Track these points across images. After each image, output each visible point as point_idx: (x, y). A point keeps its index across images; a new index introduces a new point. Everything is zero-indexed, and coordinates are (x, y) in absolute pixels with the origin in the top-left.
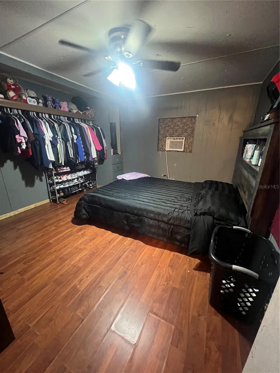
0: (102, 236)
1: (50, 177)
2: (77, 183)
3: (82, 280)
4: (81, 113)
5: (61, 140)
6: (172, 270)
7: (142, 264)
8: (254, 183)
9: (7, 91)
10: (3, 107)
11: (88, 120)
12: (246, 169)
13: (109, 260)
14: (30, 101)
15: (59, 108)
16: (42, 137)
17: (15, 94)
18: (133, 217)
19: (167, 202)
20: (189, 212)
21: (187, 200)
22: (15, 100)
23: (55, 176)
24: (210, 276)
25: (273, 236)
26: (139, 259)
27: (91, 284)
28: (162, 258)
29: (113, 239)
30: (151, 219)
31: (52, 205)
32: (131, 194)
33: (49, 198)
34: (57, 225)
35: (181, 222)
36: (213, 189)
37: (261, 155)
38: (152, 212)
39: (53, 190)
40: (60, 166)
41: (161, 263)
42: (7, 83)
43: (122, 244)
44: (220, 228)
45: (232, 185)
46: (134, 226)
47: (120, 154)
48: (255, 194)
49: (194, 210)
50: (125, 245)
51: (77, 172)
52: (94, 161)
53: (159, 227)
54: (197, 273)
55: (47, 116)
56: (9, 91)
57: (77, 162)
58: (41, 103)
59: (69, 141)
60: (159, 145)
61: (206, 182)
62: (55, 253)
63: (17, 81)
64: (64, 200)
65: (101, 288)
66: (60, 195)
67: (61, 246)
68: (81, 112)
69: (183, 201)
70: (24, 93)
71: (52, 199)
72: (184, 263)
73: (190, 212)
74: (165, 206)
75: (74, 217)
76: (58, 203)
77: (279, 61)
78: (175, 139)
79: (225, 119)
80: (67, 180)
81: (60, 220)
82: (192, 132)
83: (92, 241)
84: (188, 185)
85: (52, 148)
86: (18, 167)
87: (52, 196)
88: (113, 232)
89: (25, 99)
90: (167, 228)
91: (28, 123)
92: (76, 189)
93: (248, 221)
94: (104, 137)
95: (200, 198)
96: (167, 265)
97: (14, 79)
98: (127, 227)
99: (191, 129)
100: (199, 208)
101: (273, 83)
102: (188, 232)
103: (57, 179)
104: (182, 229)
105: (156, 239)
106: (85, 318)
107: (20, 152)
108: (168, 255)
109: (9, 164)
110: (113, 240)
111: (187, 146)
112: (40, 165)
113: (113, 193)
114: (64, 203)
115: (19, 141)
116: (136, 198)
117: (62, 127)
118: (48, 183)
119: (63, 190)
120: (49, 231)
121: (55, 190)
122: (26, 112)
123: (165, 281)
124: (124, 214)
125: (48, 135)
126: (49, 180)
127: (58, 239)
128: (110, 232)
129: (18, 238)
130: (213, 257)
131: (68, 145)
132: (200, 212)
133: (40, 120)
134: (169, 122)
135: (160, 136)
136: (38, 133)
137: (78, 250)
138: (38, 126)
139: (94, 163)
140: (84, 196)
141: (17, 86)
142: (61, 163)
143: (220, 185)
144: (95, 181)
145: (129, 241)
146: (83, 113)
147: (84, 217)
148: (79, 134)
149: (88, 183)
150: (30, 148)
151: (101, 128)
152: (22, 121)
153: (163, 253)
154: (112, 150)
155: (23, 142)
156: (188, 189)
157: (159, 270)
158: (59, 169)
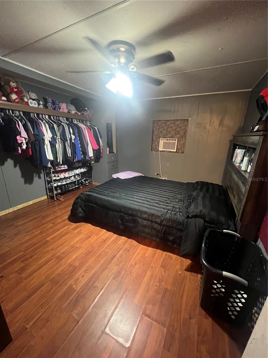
0: (97, 234)
1: (48, 174)
2: (73, 181)
3: (78, 279)
4: (79, 114)
5: (59, 140)
6: (165, 270)
7: (136, 264)
8: (244, 189)
9: (10, 94)
10: (6, 109)
11: (85, 121)
12: (236, 174)
13: (104, 259)
14: (31, 103)
15: (59, 109)
16: (42, 137)
17: (17, 97)
18: (128, 217)
19: (160, 203)
20: (181, 214)
21: (179, 201)
22: (17, 102)
23: (53, 174)
24: (201, 278)
25: (261, 241)
26: (133, 258)
27: (87, 284)
28: (155, 258)
29: (108, 237)
30: (145, 219)
31: (50, 201)
32: (126, 194)
33: (47, 195)
34: (55, 222)
35: (173, 224)
36: (204, 191)
37: (250, 161)
38: (146, 213)
39: (51, 187)
40: (58, 164)
41: (154, 263)
42: (10, 86)
43: (116, 243)
44: (210, 231)
45: (222, 186)
46: (128, 225)
47: (115, 152)
48: (244, 200)
49: (186, 212)
50: (119, 244)
51: (73, 169)
52: (91, 160)
53: (153, 228)
54: (188, 274)
55: (47, 117)
56: (11, 94)
57: (75, 161)
58: (41, 104)
59: (67, 141)
60: (153, 146)
61: (197, 182)
62: (52, 251)
63: (20, 84)
64: (61, 197)
65: (96, 288)
66: (57, 192)
67: (58, 244)
68: (79, 112)
69: (176, 202)
70: (26, 96)
71: (49, 196)
72: (176, 263)
73: (183, 214)
74: (158, 208)
75: (70, 214)
76: (55, 199)
77: (267, 73)
78: (168, 140)
79: (216, 123)
80: (65, 177)
81: (57, 217)
82: (185, 134)
83: (88, 239)
84: (180, 185)
85: (51, 147)
86: (18, 166)
87: (49, 193)
88: (108, 230)
89: (27, 101)
90: (160, 229)
91: (29, 124)
92: (73, 186)
93: (237, 225)
94: (101, 137)
95: (192, 200)
96: (160, 266)
97: (17, 82)
98: (121, 227)
99: (183, 131)
100: (191, 211)
101: (262, 97)
102: (179, 234)
103: (55, 176)
104: (174, 230)
105: (149, 239)
106: (80, 319)
107: (20, 152)
108: (160, 255)
109: (10, 163)
110: (108, 239)
111: (179, 147)
112: (39, 164)
113: (109, 192)
114: (61, 200)
115: (19, 142)
116: (131, 199)
117: (61, 127)
118: (46, 180)
119: (60, 187)
120: (46, 229)
121: (53, 187)
122: (27, 113)
123: (158, 282)
124: (118, 214)
125: (48, 136)
126: (47, 177)
127: (55, 237)
128: (105, 231)
129: (16, 235)
130: (204, 262)
131: (66, 144)
132: (192, 214)
133: (40, 121)
134: (163, 123)
135: (154, 137)
136: (38, 134)
137: (74, 248)
138: (38, 127)
139: (90, 162)
140: (80, 195)
141: (20, 89)
142: (59, 162)
143: (211, 187)
144: (91, 179)
145: (124, 240)
146: (81, 114)
147: (81, 215)
148: (77, 135)
149: (84, 180)
150: (30, 148)
151: (97, 128)
152: (23, 122)
153: (155, 253)
154: (108, 149)
155: (23, 142)
156: (180, 189)
157: (152, 271)
158: (57, 167)
